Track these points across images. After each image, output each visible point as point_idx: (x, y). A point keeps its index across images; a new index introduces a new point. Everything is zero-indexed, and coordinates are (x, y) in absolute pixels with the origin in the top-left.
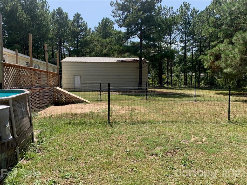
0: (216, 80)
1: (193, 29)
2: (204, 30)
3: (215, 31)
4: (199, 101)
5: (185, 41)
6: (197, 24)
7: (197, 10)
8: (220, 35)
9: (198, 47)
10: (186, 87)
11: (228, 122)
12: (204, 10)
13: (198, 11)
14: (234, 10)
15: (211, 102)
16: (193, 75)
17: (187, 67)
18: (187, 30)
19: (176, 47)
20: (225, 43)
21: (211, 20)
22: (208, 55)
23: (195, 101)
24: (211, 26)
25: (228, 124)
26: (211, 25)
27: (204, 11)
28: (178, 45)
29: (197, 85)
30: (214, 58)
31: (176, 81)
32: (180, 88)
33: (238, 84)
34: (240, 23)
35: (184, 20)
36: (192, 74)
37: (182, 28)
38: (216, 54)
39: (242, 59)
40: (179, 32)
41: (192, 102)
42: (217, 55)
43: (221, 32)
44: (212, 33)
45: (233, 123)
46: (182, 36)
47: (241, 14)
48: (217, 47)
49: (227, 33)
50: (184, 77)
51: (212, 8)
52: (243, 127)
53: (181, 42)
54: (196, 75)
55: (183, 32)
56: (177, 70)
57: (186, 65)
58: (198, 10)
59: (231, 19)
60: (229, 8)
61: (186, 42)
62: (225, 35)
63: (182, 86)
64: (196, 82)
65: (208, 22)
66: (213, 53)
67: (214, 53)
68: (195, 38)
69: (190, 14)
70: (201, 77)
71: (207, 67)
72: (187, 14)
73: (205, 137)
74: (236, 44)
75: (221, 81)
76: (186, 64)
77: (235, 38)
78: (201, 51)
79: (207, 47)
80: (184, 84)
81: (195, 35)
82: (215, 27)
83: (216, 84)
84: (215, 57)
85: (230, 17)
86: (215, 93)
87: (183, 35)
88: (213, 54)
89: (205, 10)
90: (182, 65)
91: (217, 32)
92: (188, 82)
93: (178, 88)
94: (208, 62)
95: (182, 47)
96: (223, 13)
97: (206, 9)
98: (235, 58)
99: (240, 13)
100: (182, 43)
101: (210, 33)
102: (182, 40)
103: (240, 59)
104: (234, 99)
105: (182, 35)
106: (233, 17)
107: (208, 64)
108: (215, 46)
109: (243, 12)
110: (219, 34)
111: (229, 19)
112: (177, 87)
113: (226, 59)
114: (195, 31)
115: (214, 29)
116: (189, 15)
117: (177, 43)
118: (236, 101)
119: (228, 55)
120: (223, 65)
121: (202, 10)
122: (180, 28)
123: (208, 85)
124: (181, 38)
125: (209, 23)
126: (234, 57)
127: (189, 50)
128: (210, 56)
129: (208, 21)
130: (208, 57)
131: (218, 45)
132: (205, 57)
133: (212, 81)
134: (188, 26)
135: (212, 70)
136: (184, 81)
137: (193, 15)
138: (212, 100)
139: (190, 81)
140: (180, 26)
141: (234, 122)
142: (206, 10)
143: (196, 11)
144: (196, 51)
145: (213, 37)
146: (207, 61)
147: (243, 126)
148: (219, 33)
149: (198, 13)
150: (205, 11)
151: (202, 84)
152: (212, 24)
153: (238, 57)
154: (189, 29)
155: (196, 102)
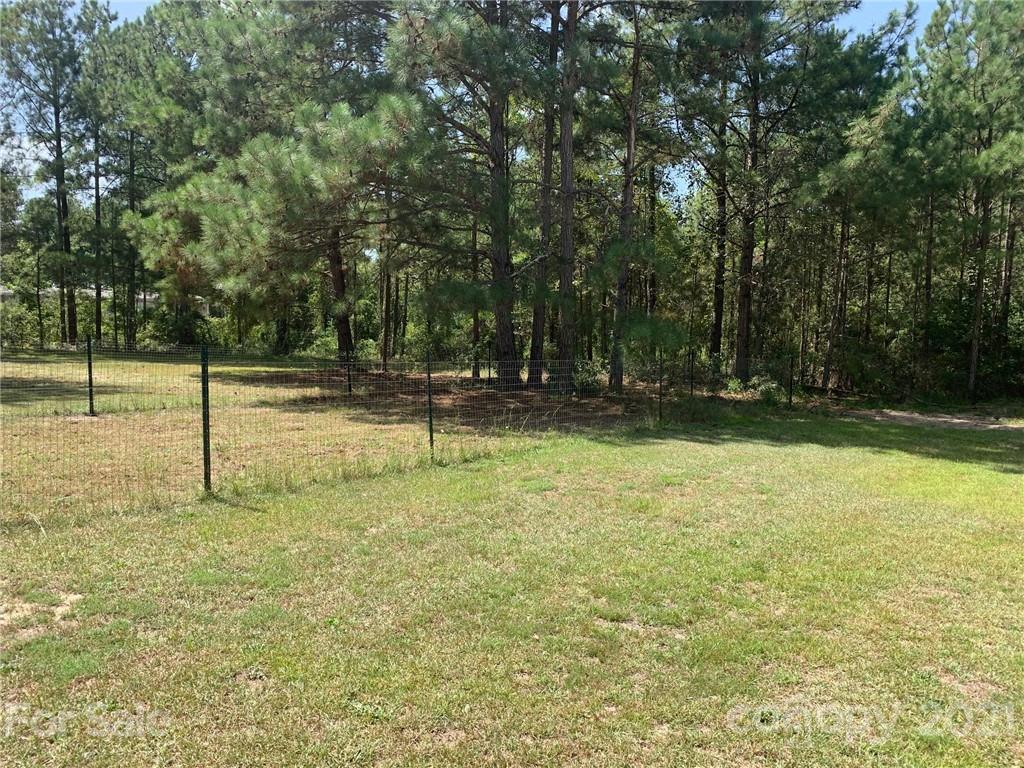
0: (204, 320)
1: (90, 91)
2: (135, 106)
3: (181, 119)
4: (108, 412)
5: (58, 136)
6: (111, 71)
7: (107, 10)
8: (201, 137)
9: (118, 173)
10: (73, 348)
11: (202, 500)
12: (139, 19)
13: (115, 18)
14: (244, 49)
15: (163, 413)
16: (105, 299)
17: (72, 258)
18: (62, 91)
19: (12, 161)
20: (220, 176)
21: (163, 67)
22: (157, 216)
23: (93, 413)
24: (163, 95)
25: (200, 507)
26: (164, 90)
27: (140, 23)
28: (20, 150)
29: (121, 339)
30: (181, 230)
31: (20, 319)
32: (41, 354)
33: (281, 339)
34: (268, 105)
35: (48, 41)
36: (99, 294)
37: (39, 73)
38: (186, 212)
39: (274, 244)
40: (27, 90)
41: (74, 419)
42: (191, 220)
43: (203, 127)
44: (168, 122)
45: (222, 500)
46: (43, 111)
47: (266, 70)
48: (189, 186)
49: (226, 137)
50: (62, 305)
51: (165, 16)
52: (257, 514)
53: (38, 137)
54: (115, 297)
55: (43, 96)
56: (25, 269)
57: (68, 250)
58: (112, 12)
59: (234, 82)
60: (223, 35)
61: (63, 143)
62: (219, 141)
63: (53, 345)
64: (117, 328)
65: (154, 76)
66: (176, 207)
67: (180, 209)
68: (104, 133)
69: (75, 21)
70: (139, 307)
71: (156, 264)
72: (61, 15)
73: (75, 592)
74: (252, 183)
75: (222, 326)
76: (68, 244)
77: (246, 157)
78: (133, 193)
79: (158, 181)
80: (64, 333)
81: (102, 119)
82: (180, 102)
83: (204, 336)
84: (184, 225)
85: (231, 71)
86: (192, 376)
87: (45, 106)
88: (178, 212)
89: (142, 19)
90: (50, 249)
91: (187, 121)
92: (79, 328)
93: (27, 356)
94: (159, 243)
95: (45, 162)
96: (205, 51)
97: (145, 17)
98: (252, 239)
99: (265, 65)
100: (42, 145)
101: (163, 121)
102: (40, 132)
103: (271, 246)
104: (254, 399)
105: (40, 110)
106: (241, 72)
107: (159, 252)
108: (182, 180)
109: (275, 61)
110: (196, 135)
111: (225, 76)
112: (25, 351)
113: (221, 236)
114: (103, 102)
115: (178, 110)
116: (70, 22)
117: (15, 142)
118: (263, 404)
119: (226, 224)
120: (210, 261)
121: (132, 20)
122: (26, 71)
123: (171, 339)
124: (33, 121)
125: (158, 79)
126: (248, 232)
127: (81, 183)
128: (165, 219)
129: (153, 71)
130: (156, 223)
131: (196, 179)
132: (144, 223)
133: (187, 327)
134: (68, 70)
135: (175, 280)
136: (63, 321)
137: (93, 28)
138: (169, 405)
139: (91, 322)
140: (30, 63)
141: (225, 495)
142: (148, 24)
143: (105, 14)
144: (114, 192)
145: (175, 142)
146: (153, 238)
147: (256, 510)
148: (197, 128)
149: (113, 26)
150: (144, 23)
151: (146, 336)
152: (171, 87)
153: (262, 234)
154: (71, 89)
155: (95, 419)
